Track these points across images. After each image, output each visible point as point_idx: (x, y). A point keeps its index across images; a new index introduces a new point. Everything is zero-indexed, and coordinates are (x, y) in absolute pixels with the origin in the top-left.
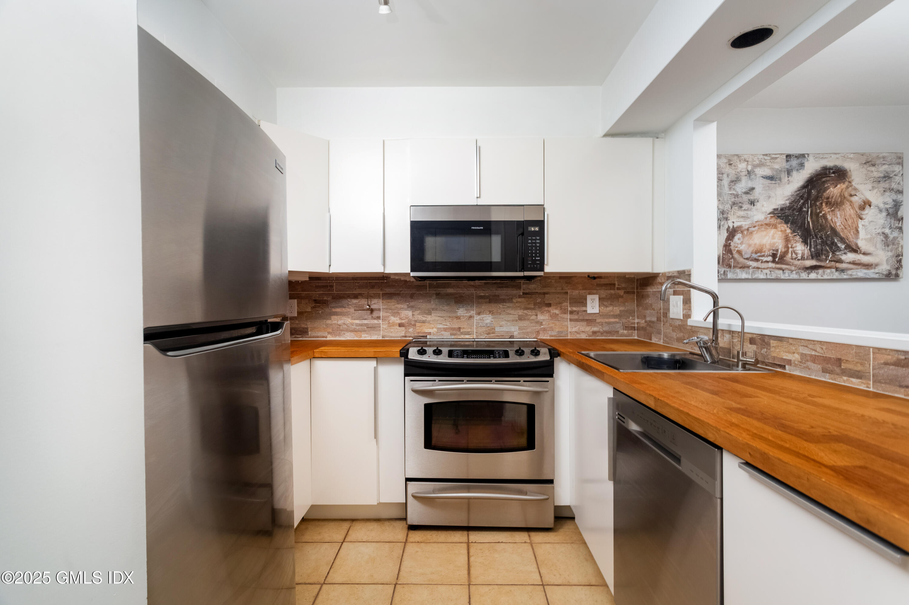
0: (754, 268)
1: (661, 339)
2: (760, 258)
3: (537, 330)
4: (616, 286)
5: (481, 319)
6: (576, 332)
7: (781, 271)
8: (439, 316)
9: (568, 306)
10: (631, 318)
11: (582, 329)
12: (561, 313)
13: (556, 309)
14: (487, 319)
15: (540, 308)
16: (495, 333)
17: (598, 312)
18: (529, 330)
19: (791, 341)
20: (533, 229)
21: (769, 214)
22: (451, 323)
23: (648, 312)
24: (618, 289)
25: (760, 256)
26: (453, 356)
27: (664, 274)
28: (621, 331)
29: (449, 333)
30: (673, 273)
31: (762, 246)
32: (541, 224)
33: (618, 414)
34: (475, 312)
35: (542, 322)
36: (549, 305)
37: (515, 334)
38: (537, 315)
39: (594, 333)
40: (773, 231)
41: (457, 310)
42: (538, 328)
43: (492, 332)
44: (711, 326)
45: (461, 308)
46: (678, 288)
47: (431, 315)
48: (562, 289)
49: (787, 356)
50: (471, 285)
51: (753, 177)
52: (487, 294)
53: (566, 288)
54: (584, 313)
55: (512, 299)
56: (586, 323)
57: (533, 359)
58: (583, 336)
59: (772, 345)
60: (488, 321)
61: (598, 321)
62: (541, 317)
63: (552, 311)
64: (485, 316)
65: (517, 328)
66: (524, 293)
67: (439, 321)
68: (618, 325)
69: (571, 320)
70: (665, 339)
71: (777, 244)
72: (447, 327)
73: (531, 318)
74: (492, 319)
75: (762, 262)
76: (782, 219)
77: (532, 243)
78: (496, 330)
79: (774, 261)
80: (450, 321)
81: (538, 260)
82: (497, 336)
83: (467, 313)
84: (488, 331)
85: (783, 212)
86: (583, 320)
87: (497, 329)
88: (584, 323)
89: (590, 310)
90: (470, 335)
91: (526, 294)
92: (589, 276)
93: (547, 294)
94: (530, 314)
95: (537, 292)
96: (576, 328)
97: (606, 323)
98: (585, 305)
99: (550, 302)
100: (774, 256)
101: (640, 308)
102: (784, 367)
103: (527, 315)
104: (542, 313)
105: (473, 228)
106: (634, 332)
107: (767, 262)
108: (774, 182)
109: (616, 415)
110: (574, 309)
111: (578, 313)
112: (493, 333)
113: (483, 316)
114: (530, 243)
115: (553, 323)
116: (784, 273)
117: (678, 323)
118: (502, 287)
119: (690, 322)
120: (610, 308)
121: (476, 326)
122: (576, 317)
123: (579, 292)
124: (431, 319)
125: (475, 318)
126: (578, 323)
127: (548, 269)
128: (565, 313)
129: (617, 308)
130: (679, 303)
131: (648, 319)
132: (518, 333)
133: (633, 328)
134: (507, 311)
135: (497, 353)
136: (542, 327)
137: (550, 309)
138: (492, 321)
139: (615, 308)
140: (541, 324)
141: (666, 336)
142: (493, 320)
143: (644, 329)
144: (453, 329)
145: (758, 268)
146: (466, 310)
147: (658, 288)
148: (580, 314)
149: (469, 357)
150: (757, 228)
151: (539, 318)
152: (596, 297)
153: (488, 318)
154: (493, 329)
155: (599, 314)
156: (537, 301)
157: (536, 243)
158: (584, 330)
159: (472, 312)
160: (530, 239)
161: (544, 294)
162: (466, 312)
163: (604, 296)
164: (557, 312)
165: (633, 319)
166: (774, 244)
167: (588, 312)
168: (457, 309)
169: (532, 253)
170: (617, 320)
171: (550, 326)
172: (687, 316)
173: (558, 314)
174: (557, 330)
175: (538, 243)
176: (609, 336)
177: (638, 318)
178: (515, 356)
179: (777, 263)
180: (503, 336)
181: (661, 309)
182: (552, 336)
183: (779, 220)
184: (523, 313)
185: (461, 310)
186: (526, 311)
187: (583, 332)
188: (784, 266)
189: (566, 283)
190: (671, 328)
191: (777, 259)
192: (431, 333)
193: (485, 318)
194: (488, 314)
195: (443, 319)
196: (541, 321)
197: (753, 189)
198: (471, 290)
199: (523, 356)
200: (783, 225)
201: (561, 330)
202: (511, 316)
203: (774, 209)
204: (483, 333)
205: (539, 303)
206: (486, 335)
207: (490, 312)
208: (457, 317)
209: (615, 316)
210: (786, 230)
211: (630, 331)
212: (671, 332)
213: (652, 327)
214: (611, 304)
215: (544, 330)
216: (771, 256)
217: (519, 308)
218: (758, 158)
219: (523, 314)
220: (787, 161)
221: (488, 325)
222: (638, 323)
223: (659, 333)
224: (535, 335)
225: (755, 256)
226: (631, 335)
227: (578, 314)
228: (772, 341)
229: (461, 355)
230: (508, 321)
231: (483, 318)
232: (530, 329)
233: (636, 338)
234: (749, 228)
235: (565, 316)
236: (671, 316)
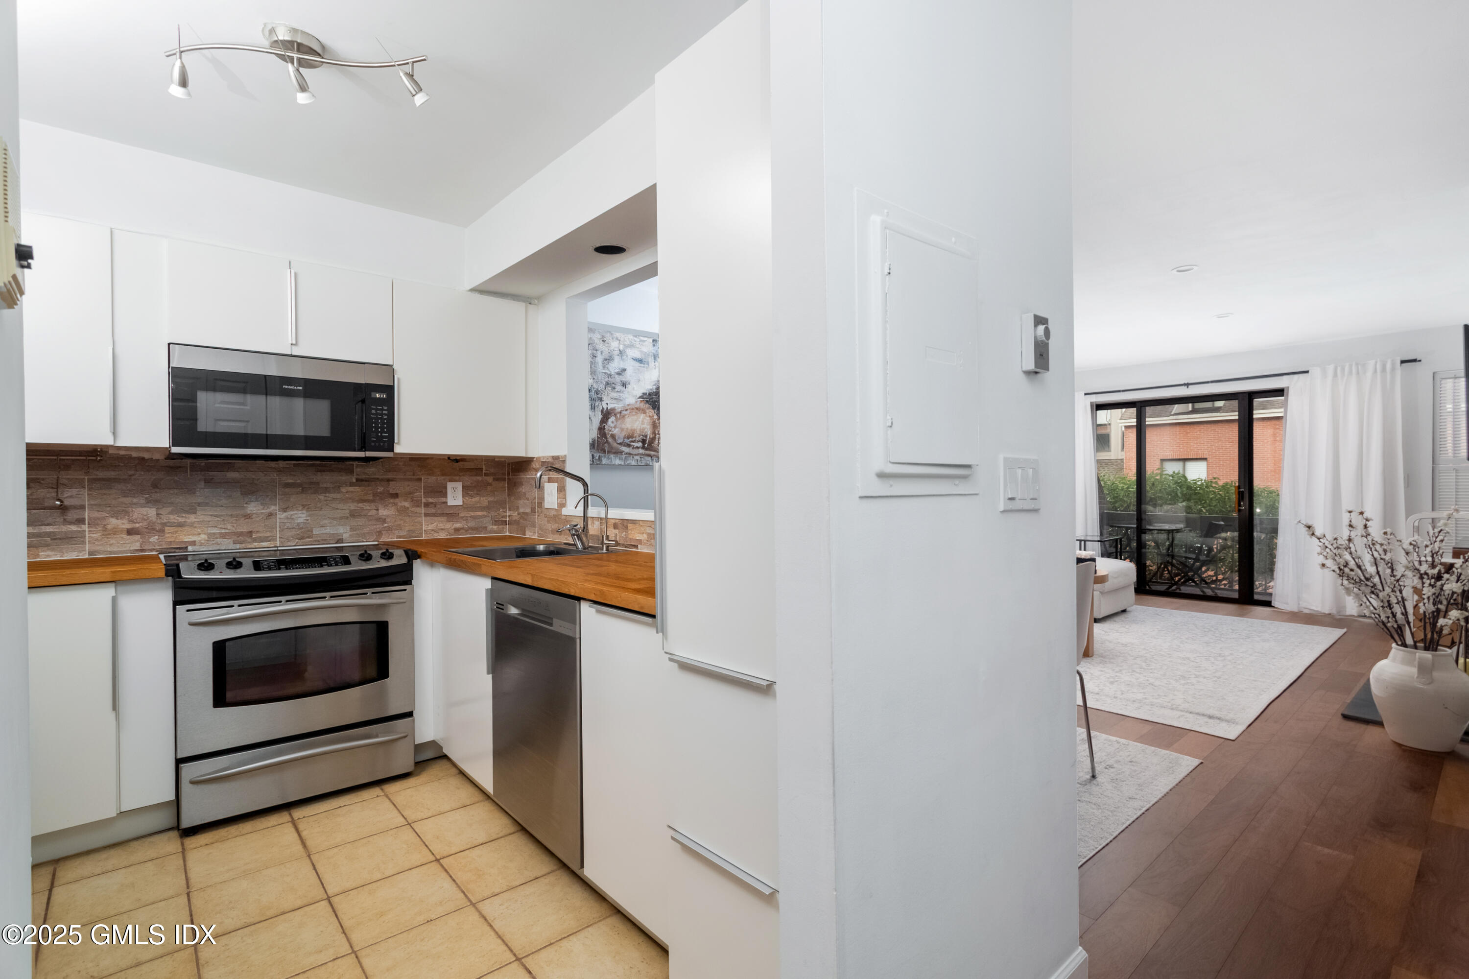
0: (626, 454)
1: (535, 533)
2: (632, 444)
3: (378, 530)
4: (484, 472)
5: (289, 517)
6: (432, 530)
7: (650, 458)
8: (211, 515)
9: (421, 497)
10: (501, 510)
11: (441, 526)
12: (413, 507)
13: (406, 500)
14: (300, 517)
15: (381, 499)
16: (312, 537)
17: (462, 504)
18: (366, 530)
19: (641, 523)
20: (378, 396)
21: (639, 398)
22: (235, 525)
23: (521, 502)
24: (486, 475)
25: (632, 442)
26: (262, 568)
27: (538, 458)
28: (490, 527)
29: (231, 541)
30: (548, 457)
31: (633, 431)
32: (389, 390)
33: (497, 603)
34: (277, 508)
35: (385, 519)
36: (396, 496)
37: (345, 536)
38: (377, 510)
39: (457, 530)
40: (642, 416)
41: (245, 505)
42: (379, 527)
43: (307, 535)
44: (583, 515)
45: (253, 501)
46: (552, 474)
47: (196, 513)
48: (414, 475)
49: (639, 537)
50: (271, 468)
51: (624, 357)
52: (299, 481)
53: (419, 473)
54: (443, 506)
55: (339, 487)
56: (446, 518)
57: (384, 564)
58: (443, 535)
59: (629, 528)
60: (301, 520)
61: (461, 515)
62: (383, 512)
63: (400, 504)
64: (296, 512)
65: (348, 528)
66: (357, 480)
67: (210, 523)
68: (486, 520)
69: (426, 515)
70: (540, 532)
71: (646, 430)
72: (227, 531)
73: (370, 514)
74: (306, 517)
75: (633, 448)
76: (650, 404)
77: (376, 414)
78: (314, 532)
79: (643, 448)
80: (232, 523)
81: (385, 437)
82: (315, 541)
83: (263, 509)
84: (302, 535)
85: (651, 397)
86: (442, 515)
87: (316, 531)
88: (444, 519)
89: (451, 502)
90: (269, 541)
91: (362, 480)
92: (449, 458)
93: (392, 481)
94: (368, 508)
95: (378, 479)
96: (433, 525)
97: (471, 517)
98: (445, 495)
99: (397, 492)
100: (644, 441)
101: (513, 498)
102: (636, 546)
103: (363, 509)
104: (385, 506)
105: (286, 387)
106: (505, 526)
107: (638, 448)
108: (642, 365)
109: (495, 605)
110: (430, 500)
111: (435, 505)
112: (309, 537)
113: (292, 513)
114: (373, 414)
115: (401, 520)
116: (652, 460)
117: (553, 513)
118: (324, 471)
119: (565, 511)
120: (477, 499)
121: (280, 527)
122: (433, 511)
123: (437, 479)
124: (196, 520)
125: (278, 516)
126: (436, 518)
127: (399, 449)
128: (418, 506)
129: (484, 498)
130: (553, 491)
131: (521, 510)
132: (350, 535)
133: (505, 523)
134: (331, 505)
135: (332, 560)
136: (385, 525)
137: (397, 500)
138: (308, 520)
139: (482, 499)
140: (384, 521)
141: (540, 529)
142: (308, 518)
143: (517, 523)
144: (241, 534)
145: (630, 454)
146: (262, 504)
147: (532, 475)
148: (438, 506)
149: (288, 567)
150: (628, 411)
151: (380, 514)
152: (459, 485)
153: (300, 515)
154: (309, 531)
155: (463, 507)
156: (379, 491)
157: (382, 414)
158: (443, 527)
159: (273, 507)
160: (374, 409)
161: (388, 480)
162: (262, 507)
163: (468, 483)
164: (407, 504)
165: (504, 512)
166: (644, 429)
167: (449, 504)
168: (246, 503)
169: (377, 428)
170: (485, 513)
171: (397, 523)
172: (562, 505)
173: (408, 508)
174: (407, 528)
175: (386, 414)
176: (475, 534)
177: (510, 510)
178: (360, 562)
179: (646, 449)
180: (325, 540)
181: (535, 498)
182: (400, 537)
183: (647, 405)
184: (358, 507)
185: (253, 504)
186: (360, 505)
187: (442, 529)
188: (652, 453)
189: (419, 466)
190: (546, 519)
191: (646, 445)
192: (195, 541)
193: (296, 516)
194: (300, 509)
195: (219, 519)
196: (384, 517)
197: (624, 370)
198: (272, 475)
199: (371, 561)
200: (650, 410)
201: (412, 528)
202: (339, 511)
203: (643, 394)
204: (293, 537)
205: (380, 493)
206: (297, 541)
207: (304, 506)
208: (245, 516)
209: (482, 509)
210: (653, 416)
211: (501, 527)
212: (546, 523)
213: (526, 520)
214: (478, 494)
215: (389, 529)
216: (641, 442)
217: (351, 500)
218: (629, 339)
219: (356, 508)
220: (654, 345)
221: (301, 526)
222: (509, 516)
223: (534, 526)
224: (375, 537)
225: (627, 441)
226: (502, 531)
227: (435, 507)
228: (629, 525)
229: (276, 566)
230: (334, 519)
231: (292, 515)
232: (368, 529)
233: (507, 534)
234: (622, 411)
235: (418, 510)
236: (546, 507)
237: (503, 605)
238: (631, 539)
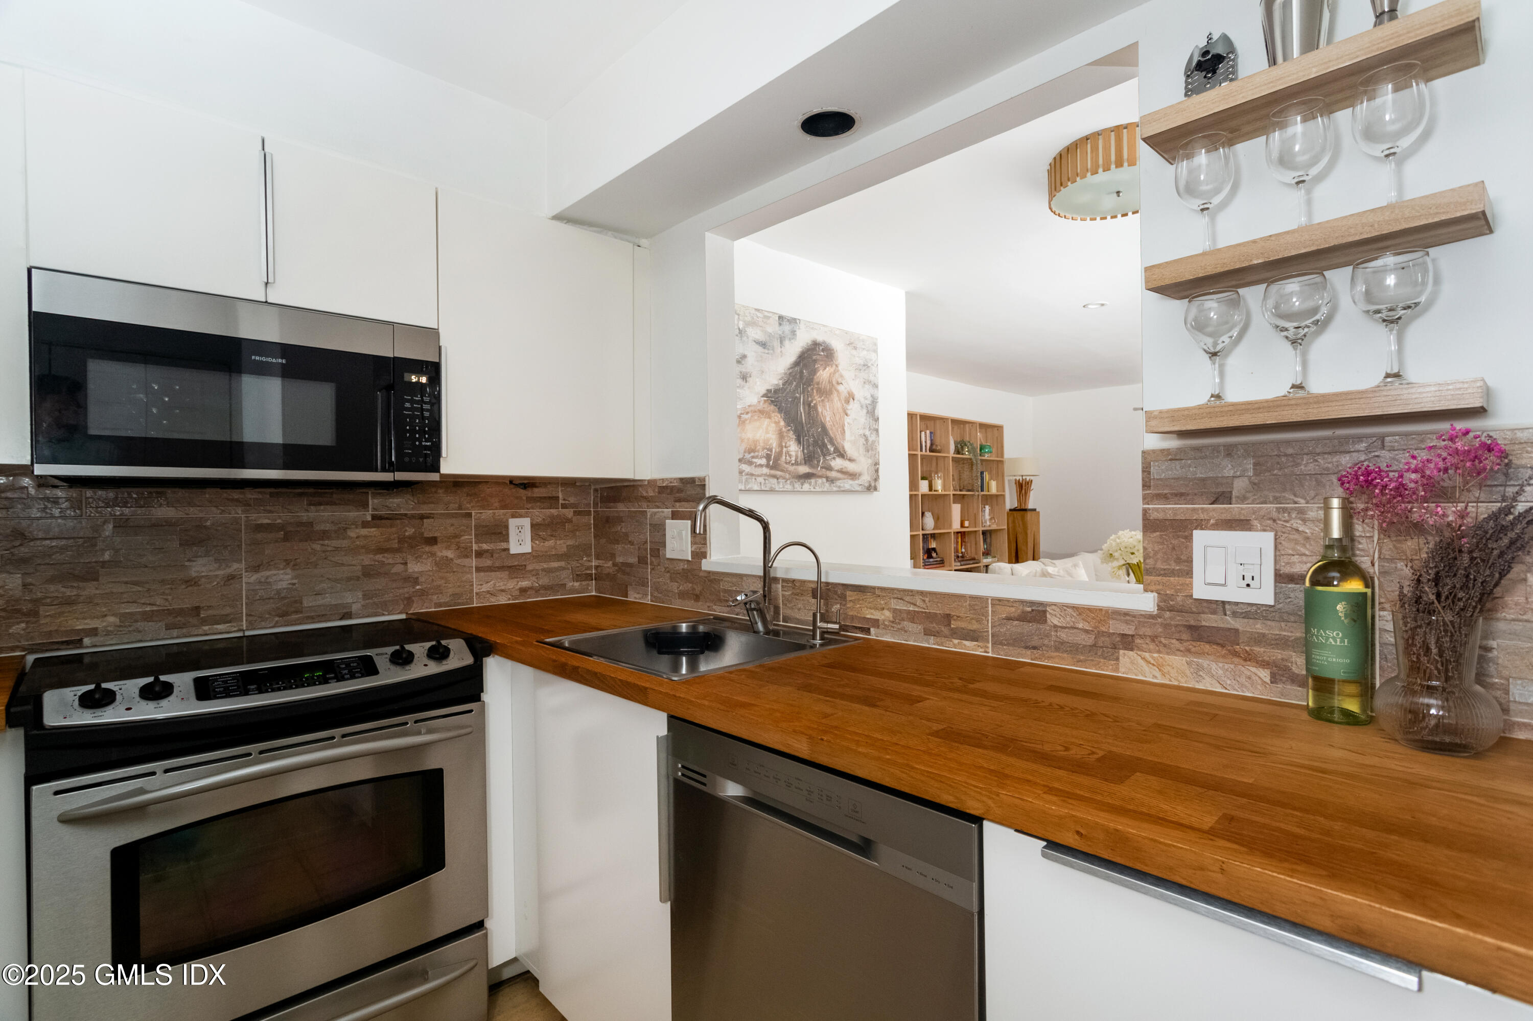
0: (747, 474)
1: (647, 595)
2: (754, 460)
3: (406, 595)
4: (561, 502)
5: (263, 580)
6: (488, 592)
7: (776, 480)
8: (126, 583)
9: (471, 542)
10: (585, 559)
11: (501, 585)
12: (459, 557)
13: (448, 548)
14: (281, 580)
15: (412, 547)
16: (301, 612)
17: (530, 551)
18: (387, 597)
20: (414, 379)
21: (763, 397)
22: (170, 598)
23: (619, 547)
24: (564, 506)
25: (753, 457)
26: (212, 694)
27: (652, 483)
28: (570, 584)
29: (162, 624)
30: (671, 480)
31: (756, 442)
32: (434, 370)
33: (683, 766)
34: (243, 565)
35: (417, 578)
36: (433, 541)
37: (355, 608)
38: (406, 564)
39: (523, 591)
40: (767, 421)
41: (187, 564)
42: (408, 590)
43: (293, 609)
45: (201, 556)
46: (680, 507)
47: (97, 580)
48: (460, 508)
50: (233, 500)
51: (745, 338)
52: (279, 521)
53: (468, 506)
54: (504, 554)
55: (345, 529)
56: (507, 573)
57: (434, 668)
58: (503, 600)
60: (284, 585)
61: (529, 568)
62: (414, 567)
63: (439, 554)
64: (275, 572)
65: (360, 595)
66: (374, 517)
67: (125, 596)
68: (564, 574)
69: (478, 569)
70: (656, 594)
71: (771, 441)
72: (155, 608)
73: (394, 570)
74: (292, 579)
75: (755, 466)
76: (776, 406)
77: (412, 409)
78: (305, 604)
79: (768, 466)
80: (164, 593)
81: (426, 447)
82: (308, 617)
83: (219, 569)
84: (284, 608)
85: (777, 396)
86: (501, 568)
87: (307, 602)
88: (505, 574)
89: (515, 549)
90: (230, 622)
91: (381, 518)
92: (511, 482)
93: (428, 518)
94: (391, 561)
95: (406, 515)
96: (489, 584)
97: (543, 570)
98: (506, 539)
99: (435, 535)
100: (768, 457)
101: (603, 541)
102: (867, 631)
103: (383, 564)
104: (416, 558)
105: (257, 358)
106: (590, 583)
107: (761, 466)
108: (766, 351)
109: (679, 769)
110: (485, 546)
111: (491, 553)
112: (296, 612)
113: (268, 573)
114: (407, 409)
115: (442, 578)
116: (778, 483)
117: (681, 566)
118: (320, 504)
119: (706, 565)
120: (551, 543)
121: (247, 598)
122: (488, 562)
123: (494, 514)
124: (98, 592)
125: (244, 580)
126: (493, 574)
127: (447, 467)
128: (466, 556)
129: (562, 542)
130: (684, 533)
131: (620, 560)
132: (363, 606)
133: (589, 577)
134: (333, 559)
135: (343, 666)
136: (418, 587)
137: (435, 548)
138: (294, 584)
139: (558, 542)
140: (416, 581)
141: (657, 588)
142: (295, 581)
143: (611, 577)
144: (181, 612)
145: (752, 475)
146: (217, 561)
147: (640, 507)
148: (496, 555)
149: (264, 689)
150: (749, 415)
151: (410, 570)
152: (526, 522)
153: (282, 576)
154: (296, 602)
155: (534, 556)
156: (407, 534)
157: (422, 410)
158: (503, 588)
159: (235, 566)
160: (408, 401)
161: (422, 517)
162: (216, 565)
163: (539, 520)
164: (450, 554)
165: (589, 561)
166: (768, 440)
167: (512, 551)
168: (189, 560)
169: (412, 431)
170: (562, 564)
171: (435, 584)
172: (700, 554)
173: (452, 559)
174: (451, 591)
175: (427, 410)
176: (550, 595)
177: (597, 558)
178: (393, 667)
179: (772, 468)
180: (323, 615)
181: (646, 542)
182: (440, 605)
183: (772, 407)
184: (375, 561)
185: (201, 561)
186: (379, 557)
187: (503, 591)
188: (778, 473)
189: (468, 495)
190: (668, 575)
191: (771, 463)
192: (96, 629)
193: (274, 578)
194: (282, 567)
195: (140, 589)
196: (416, 575)
197: (744, 357)
198: (233, 512)
199: (413, 665)
200: (776, 414)
201: (458, 590)
202: (346, 568)
203: (768, 390)
204: (270, 614)
205: (410, 537)
206: (277, 619)
207: (287, 562)
208: (187, 582)
209: (559, 557)
210: (779, 422)
211: (584, 583)
212: (668, 581)
213: (628, 574)
214: (552, 536)
215: (423, 593)
216: (766, 458)
217: (364, 550)
218: (750, 313)
219: (373, 563)
220: (780, 324)
221: (283, 595)
222: (597, 567)
223: (644, 584)
224: (402, 606)
225: (748, 456)
226: (587, 590)
227: (492, 556)
229: (239, 687)
230: (336, 580)
231: (267, 577)
232: (391, 595)
233: (594, 594)
234: (741, 414)
235: (466, 562)
236: (668, 555)
237: (705, 776)
238: (853, 618)
